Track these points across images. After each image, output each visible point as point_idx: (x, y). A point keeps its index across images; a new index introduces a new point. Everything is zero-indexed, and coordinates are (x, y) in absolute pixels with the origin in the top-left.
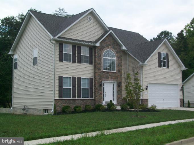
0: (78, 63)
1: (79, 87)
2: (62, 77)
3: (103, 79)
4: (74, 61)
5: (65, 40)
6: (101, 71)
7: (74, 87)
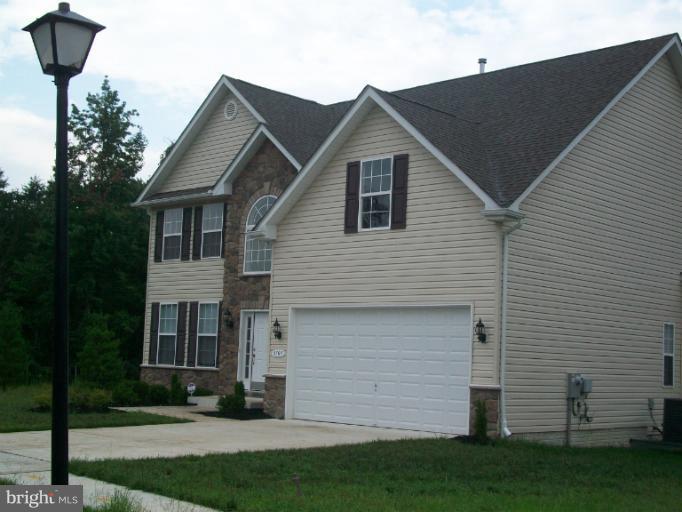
0: (194, 259)
1: (193, 332)
2: (158, 304)
3: (242, 302)
4: (185, 257)
5: (173, 199)
6: (239, 275)
7: (181, 331)
